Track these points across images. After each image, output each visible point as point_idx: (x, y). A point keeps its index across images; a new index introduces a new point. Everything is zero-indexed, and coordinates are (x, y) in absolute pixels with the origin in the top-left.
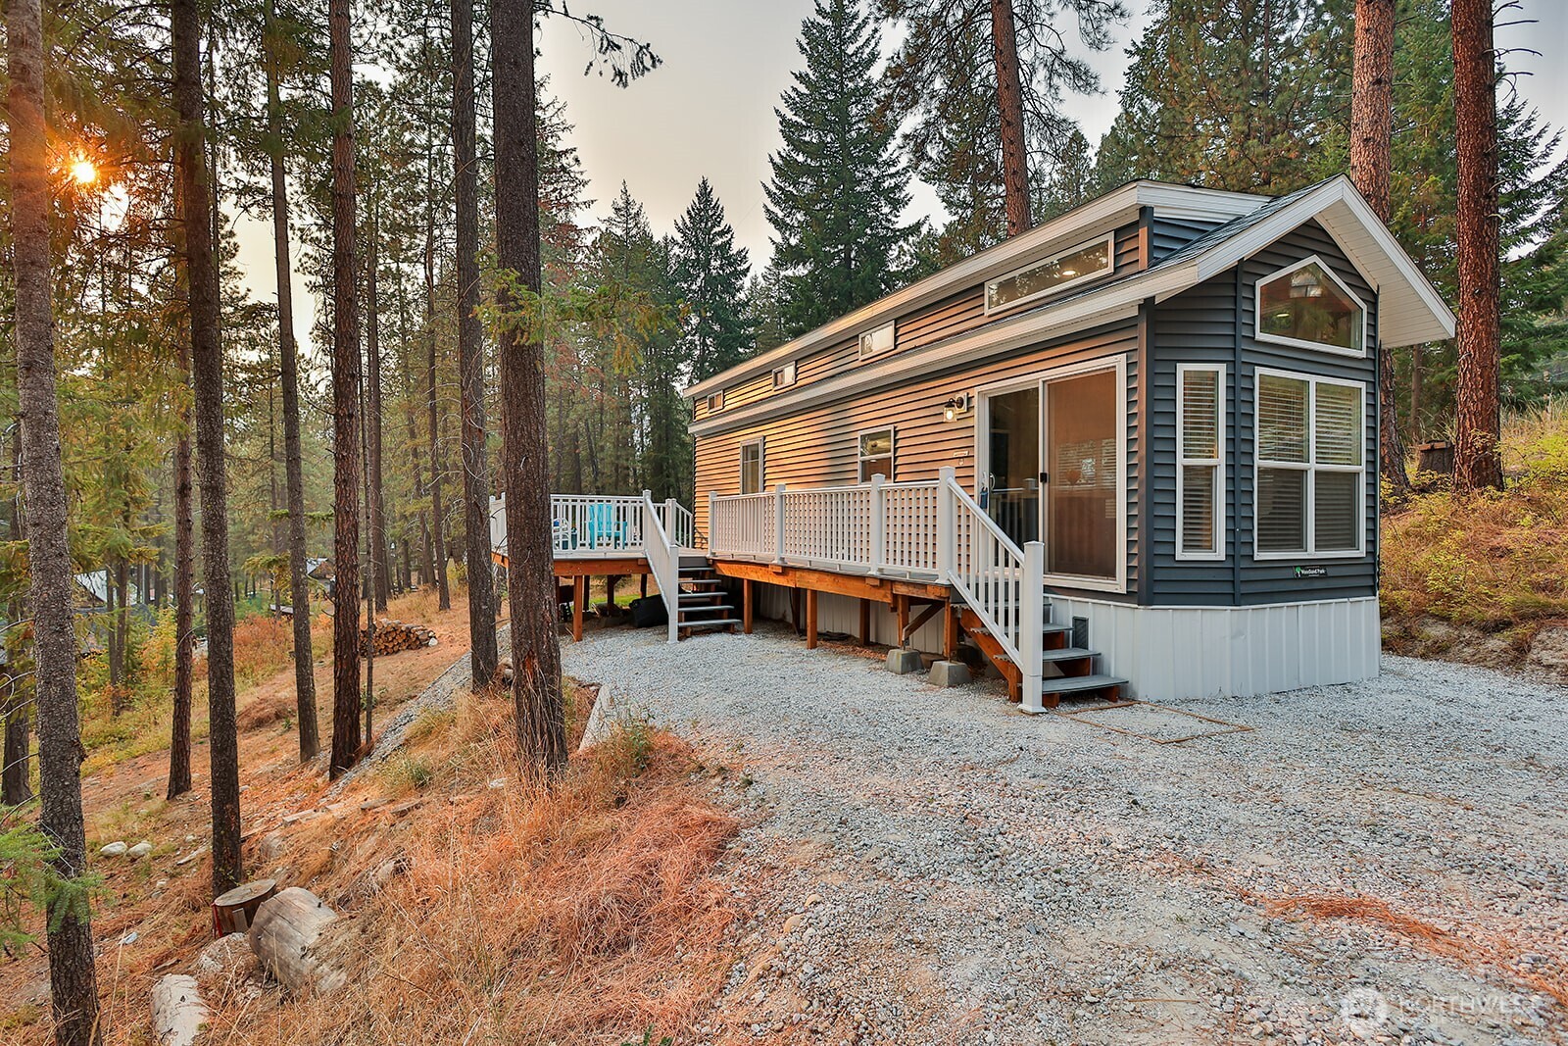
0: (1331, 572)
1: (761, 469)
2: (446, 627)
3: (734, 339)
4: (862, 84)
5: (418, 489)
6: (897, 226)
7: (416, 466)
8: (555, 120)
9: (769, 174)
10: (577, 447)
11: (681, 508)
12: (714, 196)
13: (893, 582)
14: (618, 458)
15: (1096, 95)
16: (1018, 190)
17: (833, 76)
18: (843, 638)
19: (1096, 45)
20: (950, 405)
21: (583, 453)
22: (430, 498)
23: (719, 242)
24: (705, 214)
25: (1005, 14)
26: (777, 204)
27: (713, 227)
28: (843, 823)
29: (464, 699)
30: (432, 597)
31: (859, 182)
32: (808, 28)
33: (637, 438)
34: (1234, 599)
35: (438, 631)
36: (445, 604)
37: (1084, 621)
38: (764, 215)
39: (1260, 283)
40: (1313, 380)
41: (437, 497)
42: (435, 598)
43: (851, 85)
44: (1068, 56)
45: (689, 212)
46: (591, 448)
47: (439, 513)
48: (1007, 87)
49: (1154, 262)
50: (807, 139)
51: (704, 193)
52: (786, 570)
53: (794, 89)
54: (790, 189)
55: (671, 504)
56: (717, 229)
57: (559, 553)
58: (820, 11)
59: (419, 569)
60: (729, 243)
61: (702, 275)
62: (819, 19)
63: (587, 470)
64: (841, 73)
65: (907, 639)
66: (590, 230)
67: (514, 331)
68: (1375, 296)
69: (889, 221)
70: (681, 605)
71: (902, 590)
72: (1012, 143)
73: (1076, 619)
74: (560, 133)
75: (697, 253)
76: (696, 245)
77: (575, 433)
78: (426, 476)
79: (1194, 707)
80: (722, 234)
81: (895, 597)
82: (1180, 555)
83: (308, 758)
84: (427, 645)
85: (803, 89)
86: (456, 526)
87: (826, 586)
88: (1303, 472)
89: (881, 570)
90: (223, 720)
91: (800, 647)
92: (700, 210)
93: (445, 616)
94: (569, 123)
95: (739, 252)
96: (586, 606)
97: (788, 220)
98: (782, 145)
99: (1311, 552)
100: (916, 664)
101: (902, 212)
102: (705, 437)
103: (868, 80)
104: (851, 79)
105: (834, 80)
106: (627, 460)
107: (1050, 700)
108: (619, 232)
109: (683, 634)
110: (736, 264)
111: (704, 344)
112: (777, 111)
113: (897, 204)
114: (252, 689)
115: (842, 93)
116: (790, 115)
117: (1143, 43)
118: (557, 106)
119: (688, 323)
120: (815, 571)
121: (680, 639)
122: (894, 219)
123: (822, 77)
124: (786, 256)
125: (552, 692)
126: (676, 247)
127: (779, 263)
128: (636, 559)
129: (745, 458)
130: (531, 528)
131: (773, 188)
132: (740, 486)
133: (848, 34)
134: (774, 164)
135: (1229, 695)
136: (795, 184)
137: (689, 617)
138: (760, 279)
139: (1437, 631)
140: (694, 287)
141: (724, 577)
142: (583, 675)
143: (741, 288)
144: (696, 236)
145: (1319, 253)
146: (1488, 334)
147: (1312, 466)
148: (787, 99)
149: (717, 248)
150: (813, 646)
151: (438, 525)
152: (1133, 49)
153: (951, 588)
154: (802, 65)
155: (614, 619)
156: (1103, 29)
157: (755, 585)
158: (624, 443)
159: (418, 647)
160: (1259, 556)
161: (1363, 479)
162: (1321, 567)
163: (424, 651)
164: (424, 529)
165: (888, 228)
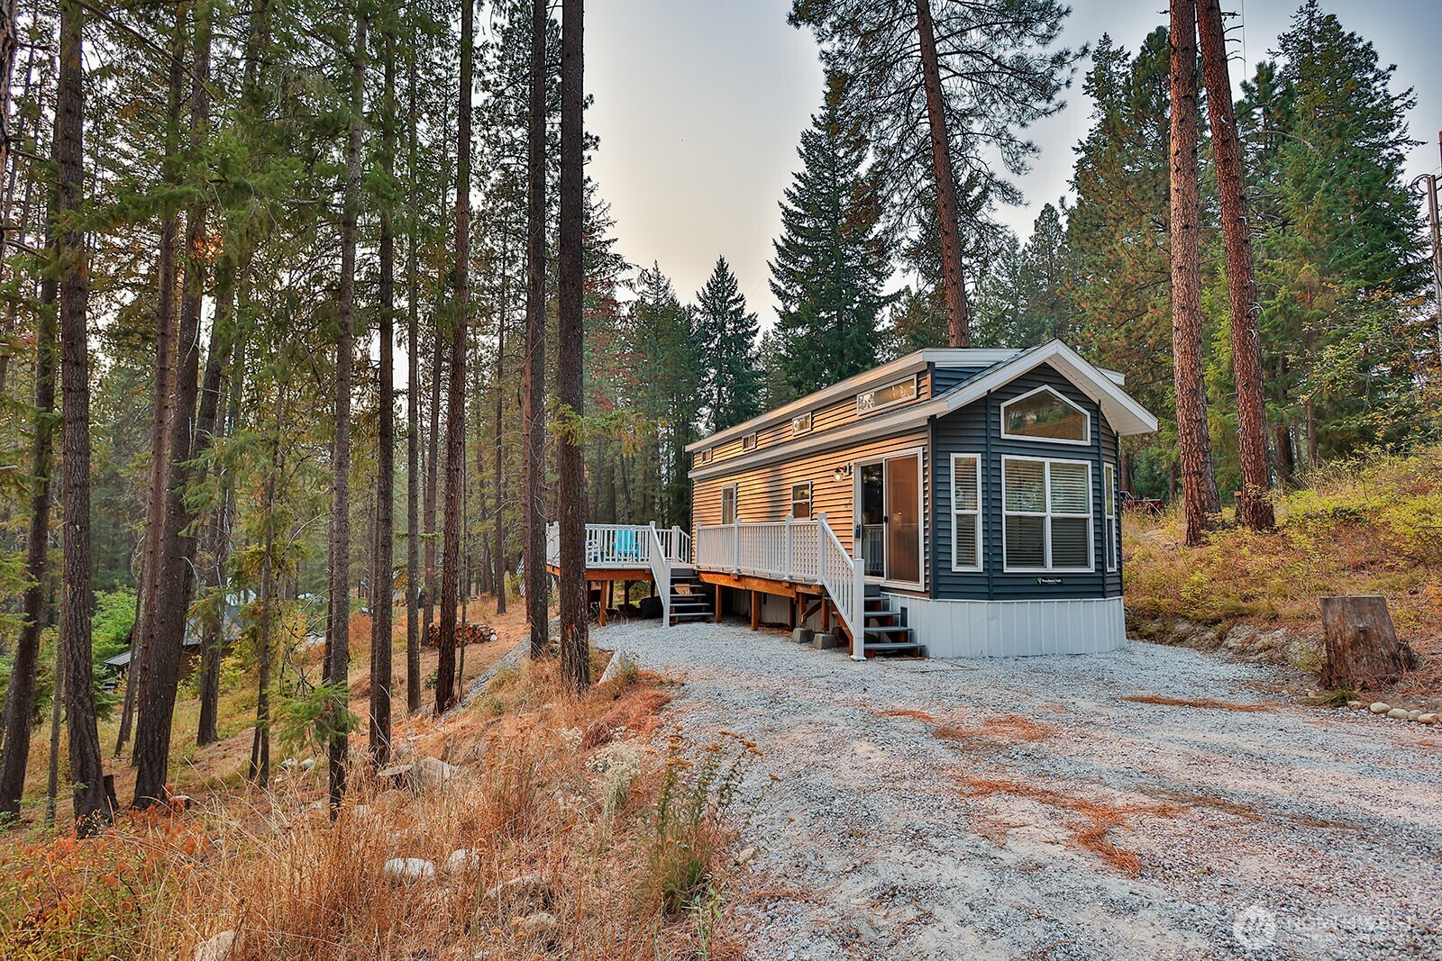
0: (1066, 581)
1: (734, 506)
2: (504, 626)
3: (745, 389)
4: (852, 179)
5: (483, 514)
6: (881, 294)
7: (483, 496)
8: (601, 218)
9: (773, 254)
10: (613, 478)
11: (683, 533)
12: (730, 271)
13: (796, 584)
14: (645, 488)
15: (1021, 206)
16: (955, 284)
17: (826, 174)
18: (780, 626)
19: (1017, 171)
20: (838, 470)
21: (618, 483)
22: (494, 521)
23: (733, 308)
24: (722, 286)
25: (943, 151)
26: (780, 278)
27: (728, 296)
28: (719, 695)
29: (526, 662)
30: (491, 604)
31: (849, 258)
32: (805, 139)
33: (664, 471)
34: (991, 596)
35: (498, 629)
36: (502, 609)
37: (906, 609)
38: (769, 288)
39: (1003, 405)
40: (1047, 461)
41: (499, 519)
42: (494, 604)
43: (842, 180)
44: (997, 178)
45: (708, 285)
46: (625, 479)
47: (501, 533)
48: (945, 206)
49: (934, 393)
50: (806, 225)
51: (722, 268)
52: (740, 578)
53: (796, 185)
54: (791, 266)
55: (676, 530)
56: (732, 298)
57: (590, 565)
58: (816, 124)
59: (478, 581)
60: (741, 309)
61: (719, 336)
62: (816, 130)
63: (621, 496)
64: (833, 171)
65: (805, 621)
66: (627, 303)
67: (567, 436)
68: (1098, 407)
69: (875, 289)
70: (672, 602)
71: (801, 589)
72: (949, 248)
73: (902, 608)
74: (605, 228)
75: (714, 318)
76: (714, 312)
77: (612, 467)
78: (490, 502)
79: (960, 662)
80: (736, 301)
81: (798, 594)
82: (955, 568)
83: (413, 710)
84: (489, 640)
85: (801, 185)
86: (512, 544)
87: (762, 588)
88: (1043, 518)
89: (791, 577)
90: (385, 663)
91: (748, 630)
92: (718, 282)
93: (501, 618)
94: (611, 220)
95: (750, 317)
96: (610, 605)
97: (789, 292)
98: (783, 231)
99: (1049, 568)
100: (808, 637)
101: (886, 282)
102: (700, 481)
103: (857, 176)
104: (842, 176)
105: (827, 178)
106: (653, 490)
107: (869, 654)
108: (650, 301)
109: (673, 622)
110: (746, 326)
111: (720, 393)
112: (780, 204)
113: (880, 277)
114: (357, 671)
115: (835, 188)
116: (791, 206)
117: (1088, 142)
118: (604, 206)
119: (707, 375)
120: (756, 578)
121: (671, 625)
122: (879, 288)
123: (818, 176)
124: (788, 320)
125: (583, 643)
126: (698, 313)
127: (782, 326)
128: (644, 570)
129: (725, 498)
130: (573, 547)
131: (776, 266)
132: (721, 518)
133: (839, 141)
134: (778, 247)
135: (986, 654)
136: (794, 262)
137: (678, 610)
138: (771, 334)
139: (1182, 627)
140: (712, 345)
141: (704, 583)
142: (605, 646)
143: (752, 345)
144: (714, 304)
145: (1049, 384)
146: (1255, 414)
147: (1049, 514)
148: (789, 194)
149: (732, 313)
150: (755, 629)
151: (498, 543)
152: (1079, 147)
153: (823, 587)
154: (802, 167)
155: (628, 613)
156: (1021, 160)
157: (724, 589)
158: (652, 476)
159: (482, 642)
160: (1007, 570)
161: (1091, 523)
162: (1058, 578)
163: (486, 645)
164: (486, 547)
165: (874, 296)
